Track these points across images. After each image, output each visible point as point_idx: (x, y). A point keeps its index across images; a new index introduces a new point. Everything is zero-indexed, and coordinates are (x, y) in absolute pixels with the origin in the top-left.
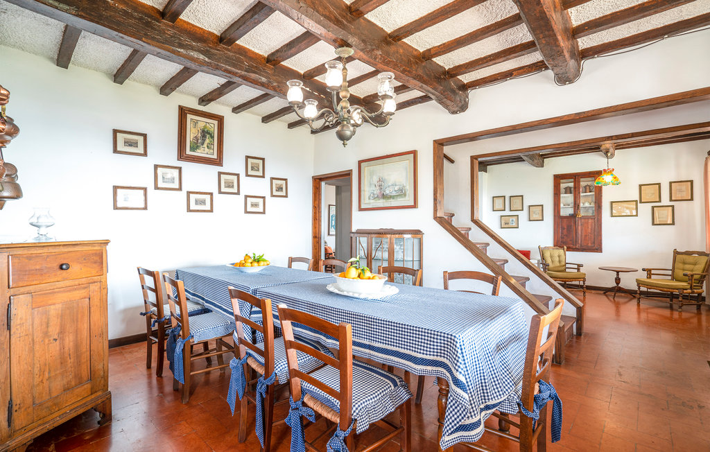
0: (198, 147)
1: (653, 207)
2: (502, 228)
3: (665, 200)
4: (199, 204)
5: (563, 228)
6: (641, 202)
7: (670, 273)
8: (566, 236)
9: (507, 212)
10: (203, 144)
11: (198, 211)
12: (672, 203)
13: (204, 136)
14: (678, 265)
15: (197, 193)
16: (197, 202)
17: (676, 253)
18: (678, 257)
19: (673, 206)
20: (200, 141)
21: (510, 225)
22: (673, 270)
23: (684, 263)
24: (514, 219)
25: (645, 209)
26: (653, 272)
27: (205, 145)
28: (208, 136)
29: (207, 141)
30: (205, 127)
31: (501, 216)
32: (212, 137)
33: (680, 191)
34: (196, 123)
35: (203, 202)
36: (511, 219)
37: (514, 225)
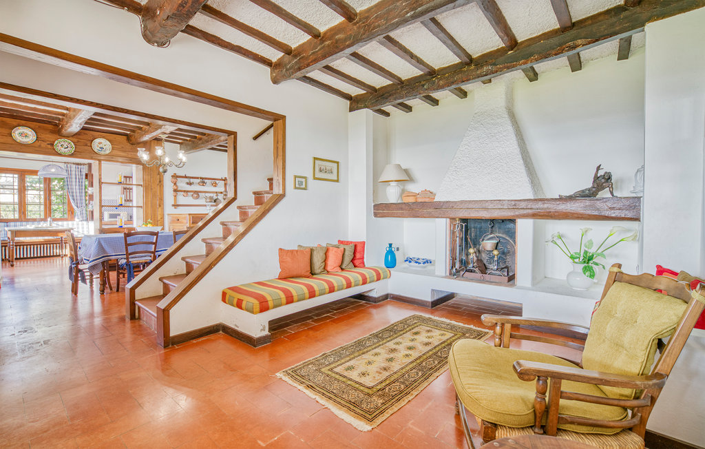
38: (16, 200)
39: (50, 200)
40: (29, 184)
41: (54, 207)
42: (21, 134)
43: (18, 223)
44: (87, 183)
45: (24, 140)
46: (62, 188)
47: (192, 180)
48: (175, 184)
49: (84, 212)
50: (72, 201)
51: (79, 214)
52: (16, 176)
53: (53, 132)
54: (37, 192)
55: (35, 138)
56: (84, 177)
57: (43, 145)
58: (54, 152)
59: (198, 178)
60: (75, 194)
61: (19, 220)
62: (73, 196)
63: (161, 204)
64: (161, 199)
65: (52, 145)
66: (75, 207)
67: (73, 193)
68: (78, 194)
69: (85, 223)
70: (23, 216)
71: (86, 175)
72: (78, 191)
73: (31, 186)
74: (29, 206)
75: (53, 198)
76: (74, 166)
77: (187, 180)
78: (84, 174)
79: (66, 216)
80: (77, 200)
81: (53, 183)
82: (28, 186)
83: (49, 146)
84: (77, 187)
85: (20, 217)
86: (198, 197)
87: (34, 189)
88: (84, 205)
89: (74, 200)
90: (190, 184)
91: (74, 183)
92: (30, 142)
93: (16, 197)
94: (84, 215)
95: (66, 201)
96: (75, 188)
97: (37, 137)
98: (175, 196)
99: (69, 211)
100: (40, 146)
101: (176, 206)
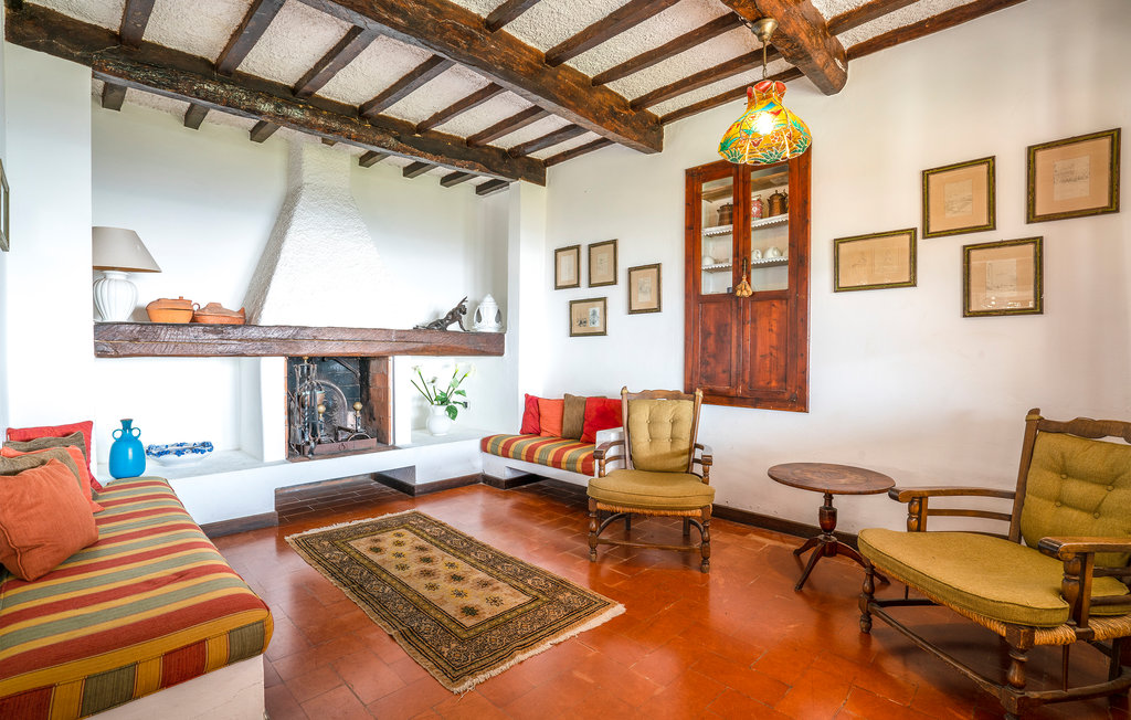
1: (967, 251)
2: (572, 335)
3: (1012, 222)
5: (706, 335)
6: (927, 234)
7: (1007, 506)
8: (714, 356)
9: (584, 292)
12: (1036, 230)
14: (1042, 479)
17: (1038, 425)
18: (1045, 442)
19: (1038, 242)
21: (590, 327)
22: (1019, 496)
23: (1065, 472)
24: (598, 308)
25: (939, 259)
26: (934, 503)
31: (572, 303)
33: (1069, 178)
36: (591, 310)
37: (598, 326)
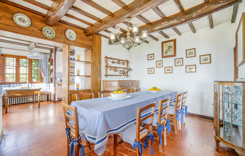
0: (167, 53)
4: (169, 70)
10: (169, 51)
11: (168, 73)
13: (169, 48)
15: (167, 67)
16: (168, 70)
20: (168, 50)
27: (170, 51)
28: (170, 48)
29: (170, 49)
30: (169, 45)
32: (172, 48)
34: (166, 45)
35: (170, 70)
38: (15, 72)
39: (31, 72)
40: (21, 64)
41: (33, 76)
42: (20, 19)
43: (15, 85)
44: (49, 64)
45: (23, 24)
46: (37, 66)
47: (114, 61)
48: (106, 62)
49: (48, 78)
50: (42, 73)
51: (45, 79)
52: (15, 59)
53: (42, 21)
54: (25, 68)
55: (30, 23)
56: (48, 60)
57: (35, 30)
58: (42, 35)
59: (117, 59)
60: (43, 69)
61: (16, 83)
62: (43, 70)
63: (100, 75)
64: (100, 72)
65: (41, 30)
66: (43, 76)
67: (42, 68)
68: (45, 69)
69: (48, 84)
70: (18, 80)
71: (49, 60)
72: (45, 67)
73: (22, 65)
74: (21, 75)
75: (33, 71)
76: (44, 54)
77: (112, 60)
78: (48, 59)
79: (39, 81)
80: (44, 72)
81: (33, 64)
82: (21, 65)
83: (39, 31)
84: (45, 66)
85: (16, 81)
86: (116, 71)
87: (24, 66)
88: (48, 75)
89: (43, 72)
90: (113, 62)
91: (43, 64)
92: (27, 26)
93: (15, 70)
94: (48, 80)
95: (39, 73)
96: (44, 66)
97: (31, 24)
98: (106, 70)
99: (40, 78)
100: (33, 31)
101: (106, 76)
